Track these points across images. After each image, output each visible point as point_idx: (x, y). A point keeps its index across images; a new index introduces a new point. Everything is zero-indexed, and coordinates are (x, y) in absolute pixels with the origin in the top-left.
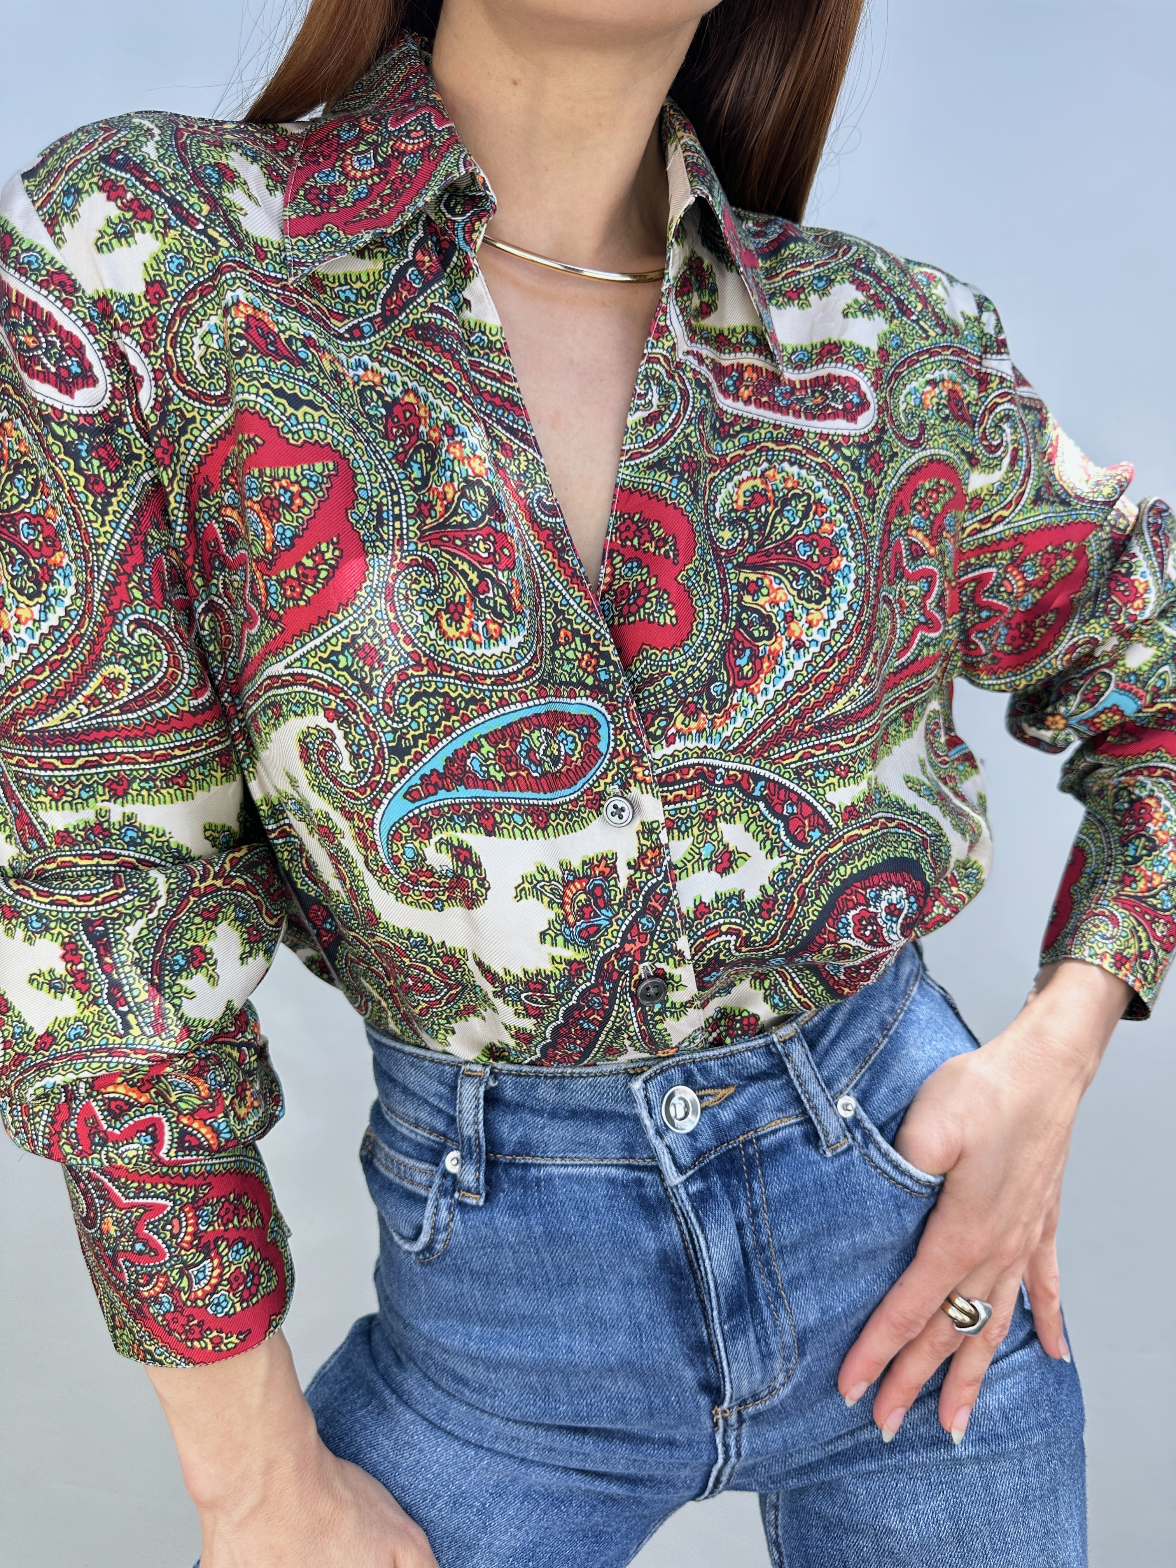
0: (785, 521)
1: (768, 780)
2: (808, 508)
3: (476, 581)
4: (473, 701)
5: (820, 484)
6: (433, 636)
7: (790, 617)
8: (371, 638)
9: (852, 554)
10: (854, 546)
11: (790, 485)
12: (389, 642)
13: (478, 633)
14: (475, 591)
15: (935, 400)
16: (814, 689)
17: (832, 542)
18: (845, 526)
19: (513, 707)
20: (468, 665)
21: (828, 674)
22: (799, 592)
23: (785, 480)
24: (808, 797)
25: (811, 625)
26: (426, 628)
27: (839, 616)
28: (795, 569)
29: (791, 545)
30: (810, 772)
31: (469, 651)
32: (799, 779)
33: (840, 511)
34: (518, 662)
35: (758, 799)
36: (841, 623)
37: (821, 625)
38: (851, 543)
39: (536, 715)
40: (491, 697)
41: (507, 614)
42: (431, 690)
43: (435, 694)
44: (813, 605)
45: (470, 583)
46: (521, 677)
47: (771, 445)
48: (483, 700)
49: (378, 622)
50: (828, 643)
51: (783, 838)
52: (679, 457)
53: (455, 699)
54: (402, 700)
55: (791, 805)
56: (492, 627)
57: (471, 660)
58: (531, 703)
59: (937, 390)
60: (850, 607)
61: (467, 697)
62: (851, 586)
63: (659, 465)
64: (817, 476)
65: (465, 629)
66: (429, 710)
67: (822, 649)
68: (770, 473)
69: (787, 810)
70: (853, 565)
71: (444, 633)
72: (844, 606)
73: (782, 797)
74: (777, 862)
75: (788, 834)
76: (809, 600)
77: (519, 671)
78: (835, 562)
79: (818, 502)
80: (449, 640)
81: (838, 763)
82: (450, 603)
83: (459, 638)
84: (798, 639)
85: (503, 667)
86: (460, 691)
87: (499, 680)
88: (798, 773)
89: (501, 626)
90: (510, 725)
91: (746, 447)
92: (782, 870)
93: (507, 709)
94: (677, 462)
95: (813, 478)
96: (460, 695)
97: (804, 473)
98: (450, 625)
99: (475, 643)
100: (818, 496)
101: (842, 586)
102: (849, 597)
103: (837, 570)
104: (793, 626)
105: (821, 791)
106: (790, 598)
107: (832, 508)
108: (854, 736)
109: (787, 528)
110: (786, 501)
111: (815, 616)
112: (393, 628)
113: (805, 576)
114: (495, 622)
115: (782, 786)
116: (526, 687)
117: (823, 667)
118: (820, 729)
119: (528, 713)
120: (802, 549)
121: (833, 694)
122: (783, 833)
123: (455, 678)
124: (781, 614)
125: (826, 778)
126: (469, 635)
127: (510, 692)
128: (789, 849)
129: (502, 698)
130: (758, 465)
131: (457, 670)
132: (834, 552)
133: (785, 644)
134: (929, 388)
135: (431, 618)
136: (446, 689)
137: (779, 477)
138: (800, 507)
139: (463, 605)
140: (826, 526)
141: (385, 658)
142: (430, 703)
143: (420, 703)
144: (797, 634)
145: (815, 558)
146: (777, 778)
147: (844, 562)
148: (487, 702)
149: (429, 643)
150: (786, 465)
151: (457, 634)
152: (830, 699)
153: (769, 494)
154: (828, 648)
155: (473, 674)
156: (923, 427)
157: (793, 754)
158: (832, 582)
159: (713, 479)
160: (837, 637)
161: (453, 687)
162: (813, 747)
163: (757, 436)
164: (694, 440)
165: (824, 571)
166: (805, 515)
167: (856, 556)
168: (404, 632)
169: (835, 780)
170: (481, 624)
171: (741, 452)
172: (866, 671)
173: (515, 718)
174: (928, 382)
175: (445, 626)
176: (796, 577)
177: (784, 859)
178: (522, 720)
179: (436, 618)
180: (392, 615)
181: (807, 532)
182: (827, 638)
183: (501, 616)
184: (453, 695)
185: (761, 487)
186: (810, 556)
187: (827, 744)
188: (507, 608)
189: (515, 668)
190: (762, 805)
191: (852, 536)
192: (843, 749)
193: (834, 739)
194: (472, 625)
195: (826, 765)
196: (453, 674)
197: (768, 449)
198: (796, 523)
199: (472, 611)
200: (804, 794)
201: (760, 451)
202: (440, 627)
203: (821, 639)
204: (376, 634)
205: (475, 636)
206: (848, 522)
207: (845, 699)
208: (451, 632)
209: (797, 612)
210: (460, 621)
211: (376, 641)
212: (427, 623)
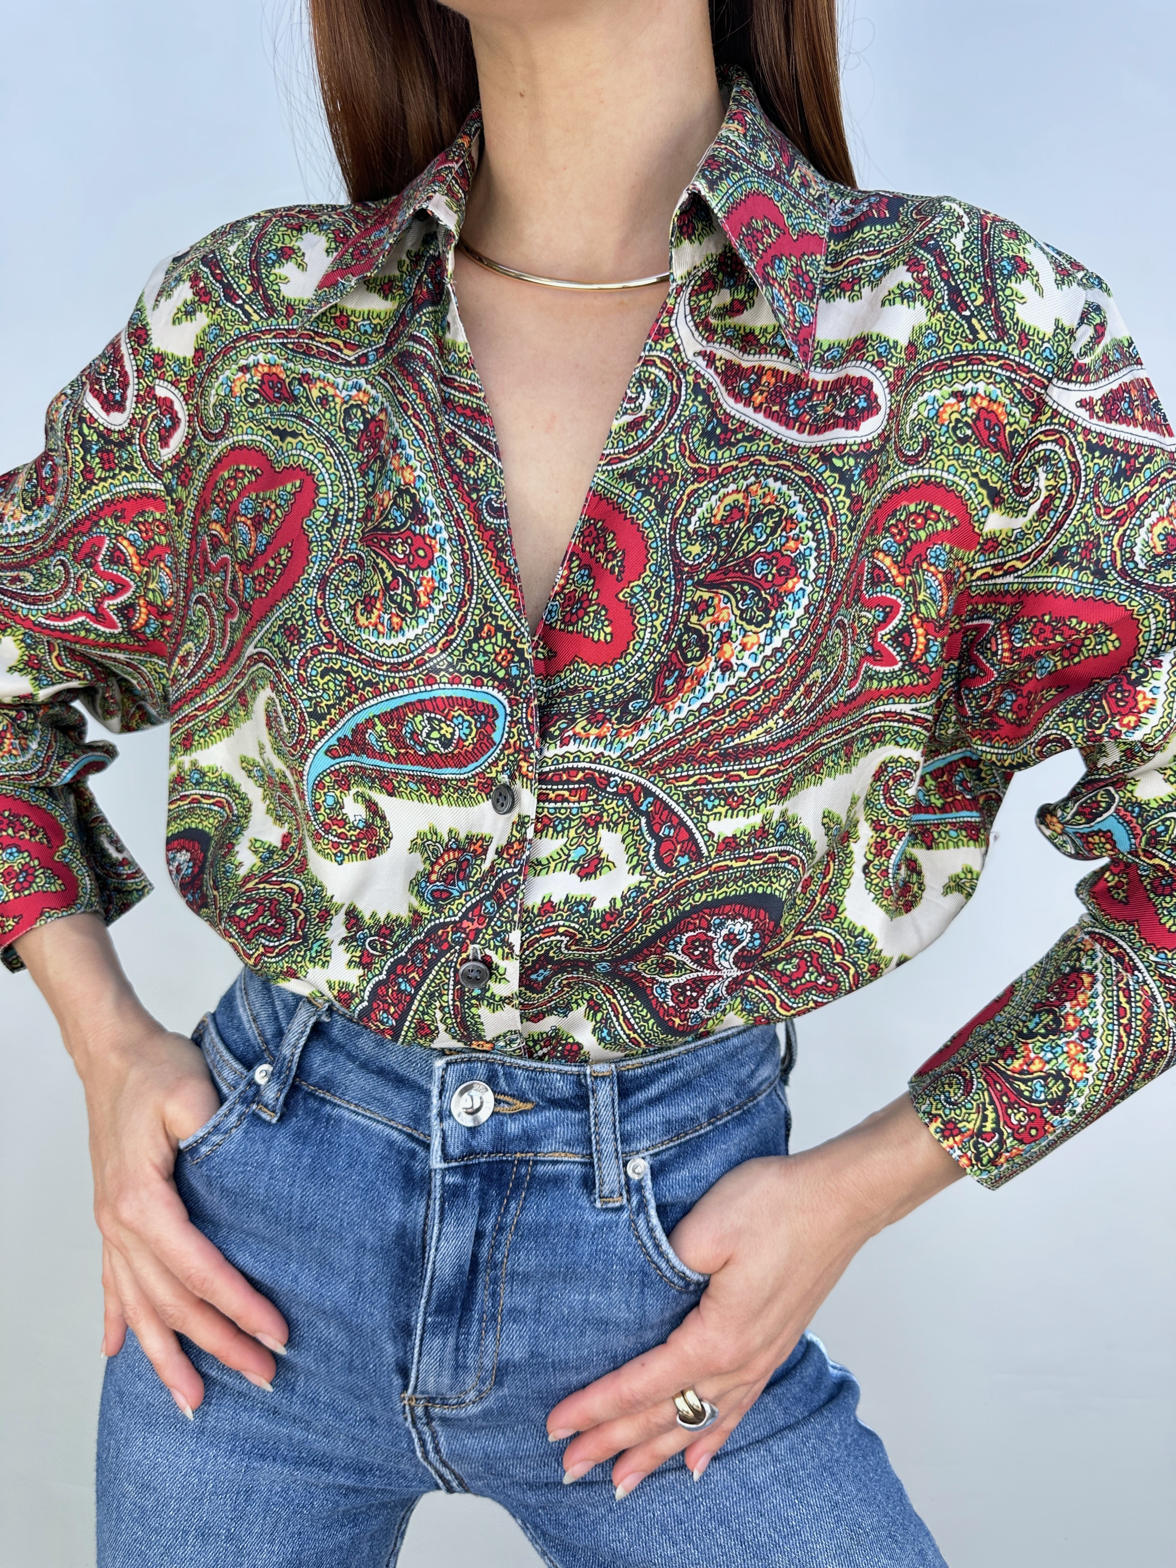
0: (752, 538)
1: (656, 797)
2: (777, 524)
3: (390, 579)
4: (369, 683)
5: (797, 499)
6: (348, 620)
7: (726, 637)
8: (297, 620)
9: (812, 576)
10: (818, 568)
11: (767, 500)
12: (311, 624)
13: (383, 624)
14: (387, 587)
15: (956, 416)
16: (730, 715)
17: (793, 562)
18: (813, 545)
19: (401, 693)
20: (370, 651)
21: (749, 702)
22: (742, 611)
23: (765, 495)
24: (690, 823)
25: (744, 647)
26: (344, 615)
27: (777, 642)
28: (746, 588)
29: (749, 563)
30: (700, 798)
31: (373, 640)
32: (687, 803)
33: (812, 529)
34: (412, 652)
35: (642, 813)
36: (776, 650)
37: (755, 649)
38: (814, 564)
39: (420, 701)
40: (384, 682)
41: (410, 609)
42: (337, 667)
43: (340, 671)
44: (753, 628)
45: (385, 580)
46: (412, 666)
47: (764, 459)
48: (377, 683)
49: (306, 607)
50: (756, 669)
51: (651, 857)
52: (650, 468)
53: (355, 679)
54: (314, 673)
55: (670, 828)
56: (396, 620)
57: (373, 647)
58: (417, 690)
59: (962, 405)
60: (792, 634)
61: (365, 679)
62: (800, 612)
63: (627, 476)
64: (796, 491)
65: (373, 620)
66: (336, 685)
67: (750, 675)
68: (754, 488)
69: (664, 831)
70: (809, 589)
71: (356, 621)
72: (785, 633)
73: (664, 818)
74: (637, 878)
75: (657, 855)
76: (749, 622)
77: (411, 660)
78: (790, 584)
79: (790, 518)
80: (359, 627)
81: (733, 793)
82: (367, 595)
83: (367, 627)
84: (727, 661)
85: (398, 657)
86: (360, 673)
87: (394, 668)
88: (687, 797)
89: (403, 619)
90: (397, 709)
91: (740, 459)
92: (638, 889)
93: (396, 694)
94: (646, 475)
95: (792, 493)
96: (359, 677)
97: (785, 488)
98: (362, 615)
99: (379, 633)
100: (792, 511)
101: (790, 611)
102: (793, 623)
103: (791, 592)
104: (727, 647)
105: (705, 819)
106: (732, 617)
107: (803, 525)
108: (760, 769)
109: (752, 545)
110: (759, 517)
111: (751, 639)
112: (318, 611)
113: (754, 596)
114: (398, 616)
115: (667, 807)
116: (415, 675)
117: (746, 694)
118: (724, 756)
119: (413, 698)
120: (759, 567)
121: (749, 723)
122: (652, 852)
123: (357, 660)
124: (719, 633)
125: (714, 807)
126: (375, 625)
127: (400, 678)
128: (652, 869)
129: (393, 684)
130: (745, 478)
131: (361, 654)
132: (792, 573)
133: (713, 664)
134: (953, 400)
135: (351, 606)
136: (349, 669)
137: (760, 492)
138: (770, 524)
139: (376, 598)
140: (792, 544)
141: (304, 636)
142: (335, 679)
143: (327, 678)
144: (727, 656)
145: (770, 577)
146: (665, 797)
147: (800, 584)
148: (380, 686)
149: (344, 626)
150: (770, 481)
151: (366, 623)
152: (745, 727)
153: (746, 510)
154: (755, 675)
155: (373, 660)
156: (928, 443)
157: (689, 777)
158: (780, 605)
159: (696, 491)
160: (768, 664)
161: (355, 668)
162: (712, 774)
163: (754, 448)
164: (670, 452)
165: (775, 592)
166: (774, 531)
167: (815, 580)
168: (326, 616)
169: (723, 810)
170: (387, 617)
171: (734, 463)
172: (790, 704)
173: (401, 702)
174: (954, 394)
175: (358, 615)
176: (744, 594)
177: (644, 878)
178: (407, 705)
179: (353, 607)
180: (320, 602)
181: (769, 549)
182: (758, 664)
183: (404, 610)
184: (355, 675)
185: (742, 501)
186: (766, 575)
187: (727, 772)
188: (412, 604)
189: (408, 657)
190: (644, 820)
191: (818, 557)
192: (742, 780)
193: (736, 768)
194: (379, 617)
195: (720, 794)
196: (357, 657)
197: (760, 463)
198: (761, 540)
199: (382, 605)
200: (686, 819)
201: (752, 464)
202: (355, 615)
203: (751, 664)
204: (302, 617)
205: (380, 627)
206: (818, 541)
207: (760, 730)
208: (362, 620)
209: (734, 633)
210: (370, 612)
211: (300, 623)
212: (346, 610)
